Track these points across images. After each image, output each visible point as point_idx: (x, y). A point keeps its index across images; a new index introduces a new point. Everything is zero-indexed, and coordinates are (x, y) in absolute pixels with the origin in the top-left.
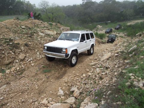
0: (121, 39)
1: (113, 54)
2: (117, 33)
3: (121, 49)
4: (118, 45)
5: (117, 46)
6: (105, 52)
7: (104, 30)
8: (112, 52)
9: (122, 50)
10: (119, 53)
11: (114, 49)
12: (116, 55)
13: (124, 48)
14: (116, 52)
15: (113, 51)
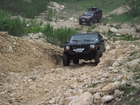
0: (122, 44)
1: (97, 96)
2: (112, 26)
3: (120, 80)
4: (115, 63)
5: (110, 68)
6: (74, 91)
7: (71, 19)
8: (95, 89)
9: (124, 82)
10: (117, 92)
11: (103, 79)
12: (108, 97)
13: (132, 74)
14: (106, 88)
15: (98, 87)
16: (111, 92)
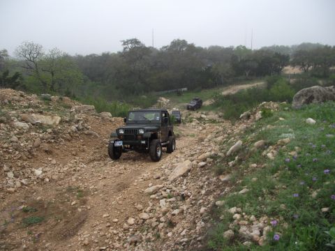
0: (210, 126)
1: (194, 162)
2: (202, 114)
3: (210, 151)
4: (206, 140)
5: (203, 143)
6: (178, 160)
8: (193, 158)
9: (213, 153)
10: (208, 159)
11: (198, 151)
12: (202, 164)
13: (218, 146)
14: (201, 157)
15: (195, 156)
16: (204, 160)
